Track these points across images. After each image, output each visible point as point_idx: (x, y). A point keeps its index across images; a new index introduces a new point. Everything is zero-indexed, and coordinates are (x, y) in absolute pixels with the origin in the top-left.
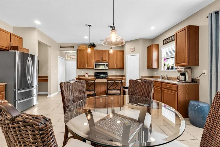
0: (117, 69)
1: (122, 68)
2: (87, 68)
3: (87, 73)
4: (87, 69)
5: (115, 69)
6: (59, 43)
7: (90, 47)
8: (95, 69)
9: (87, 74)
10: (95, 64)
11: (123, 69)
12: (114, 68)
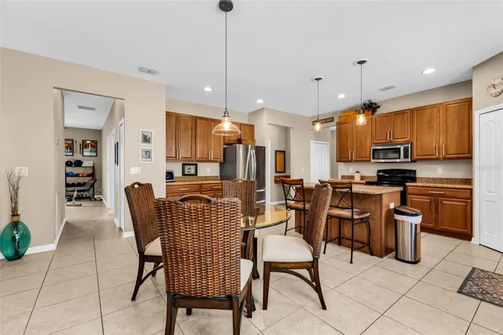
0: (445, 159)
1: (466, 156)
2: (355, 161)
3: (358, 172)
4: (356, 163)
5: (437, 159)
6: (310, 118)
7: (364, 112)
8: (372, 161)
9: (357, 174)
10: (374, 150)
11: (471, 158)
12: (434, 157)
